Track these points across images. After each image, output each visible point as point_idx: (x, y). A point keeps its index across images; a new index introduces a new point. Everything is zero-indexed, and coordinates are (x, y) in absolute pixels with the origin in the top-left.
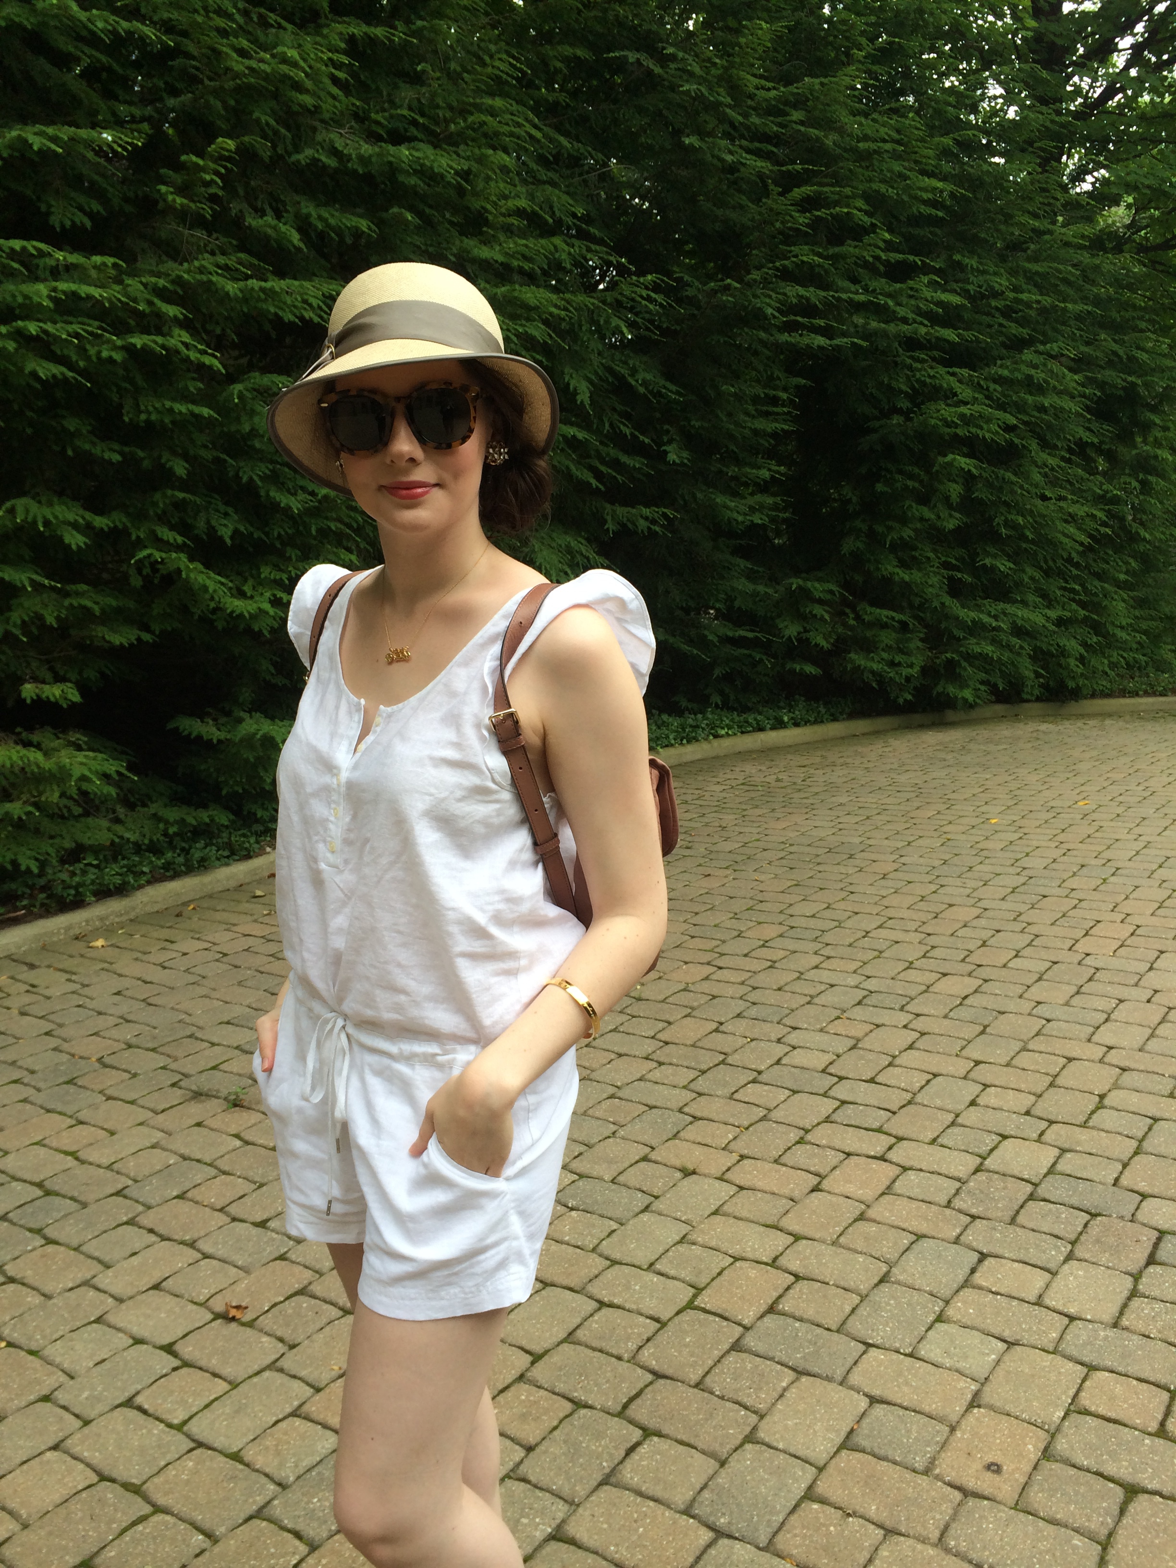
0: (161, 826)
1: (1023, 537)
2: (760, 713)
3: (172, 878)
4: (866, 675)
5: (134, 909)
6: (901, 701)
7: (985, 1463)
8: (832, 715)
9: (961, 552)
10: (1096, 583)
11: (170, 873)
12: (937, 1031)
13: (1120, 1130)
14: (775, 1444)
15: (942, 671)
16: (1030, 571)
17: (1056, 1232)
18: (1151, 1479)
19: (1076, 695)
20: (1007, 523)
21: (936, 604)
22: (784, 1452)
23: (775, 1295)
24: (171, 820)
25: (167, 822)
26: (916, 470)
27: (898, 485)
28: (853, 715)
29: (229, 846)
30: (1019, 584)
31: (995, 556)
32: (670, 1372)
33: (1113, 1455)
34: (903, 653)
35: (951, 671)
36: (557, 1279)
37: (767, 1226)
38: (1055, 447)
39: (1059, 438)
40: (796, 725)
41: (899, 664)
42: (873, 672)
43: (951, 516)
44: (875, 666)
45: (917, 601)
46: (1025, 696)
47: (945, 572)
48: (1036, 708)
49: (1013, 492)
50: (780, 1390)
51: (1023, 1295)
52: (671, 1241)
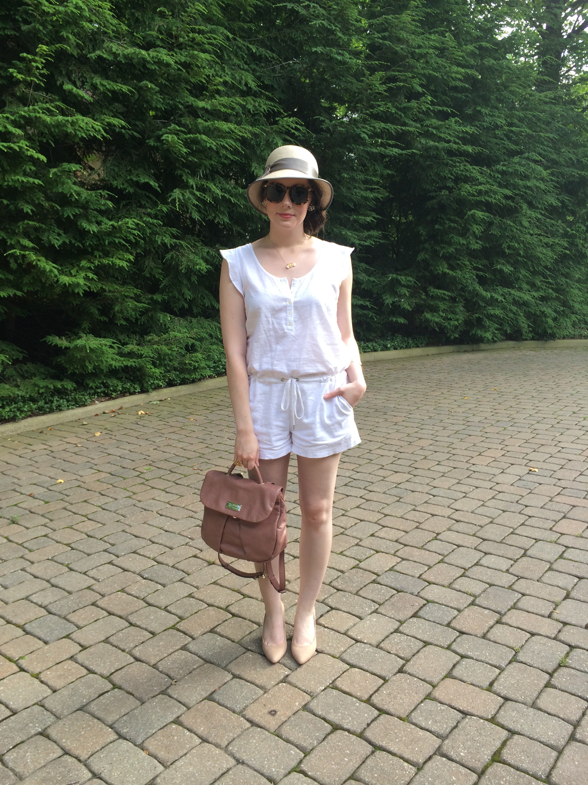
0: (36, 389)
1: (519, 255)
2: (376, 343)
3: (43, 414)
4: (431, 324)
5: (20, 428)
6: (452, 337)
7: (270, 710)
8: (416, 344)
9: (485, 262)
10: (564, 279)
11: (41, 411)
12: (375, 499)
13: (437, 551)
14: (173, 695)
15: (475, 323)
16: (523, 272)
17: (374, 599)
18: (348, 723)
19: (553, 337)
20: (509, 247)
21: (470, 288)
22: (176, 699)
23: (217, 623)
24: (41, 386)
25: (39, 387)
26: (457, 219)
27: (447, 226)
28: (428, 345)
29: (75, 400)
30: (518, 279)
31: (504, 264)
32: (143, 658)
33: (336, 710)
34: (453, 314)
35: (479, 323)
36: (116, 612)
37: (233, 591)
38: (538, 208)
39: (539, 203)
40: (395, 349)
41: (450, 319)
42: (437, 323)
43: (477, 243)
44: (437, 320)
45: (460, 286)
46: (524, 337)
47: (474, 272)
48: (532, 343)
49: (512, 231)
50: (191, 669)
51: (339, 629)
52: (182, 596)
